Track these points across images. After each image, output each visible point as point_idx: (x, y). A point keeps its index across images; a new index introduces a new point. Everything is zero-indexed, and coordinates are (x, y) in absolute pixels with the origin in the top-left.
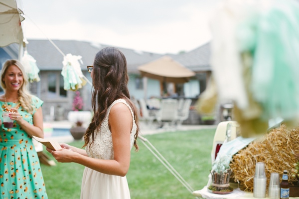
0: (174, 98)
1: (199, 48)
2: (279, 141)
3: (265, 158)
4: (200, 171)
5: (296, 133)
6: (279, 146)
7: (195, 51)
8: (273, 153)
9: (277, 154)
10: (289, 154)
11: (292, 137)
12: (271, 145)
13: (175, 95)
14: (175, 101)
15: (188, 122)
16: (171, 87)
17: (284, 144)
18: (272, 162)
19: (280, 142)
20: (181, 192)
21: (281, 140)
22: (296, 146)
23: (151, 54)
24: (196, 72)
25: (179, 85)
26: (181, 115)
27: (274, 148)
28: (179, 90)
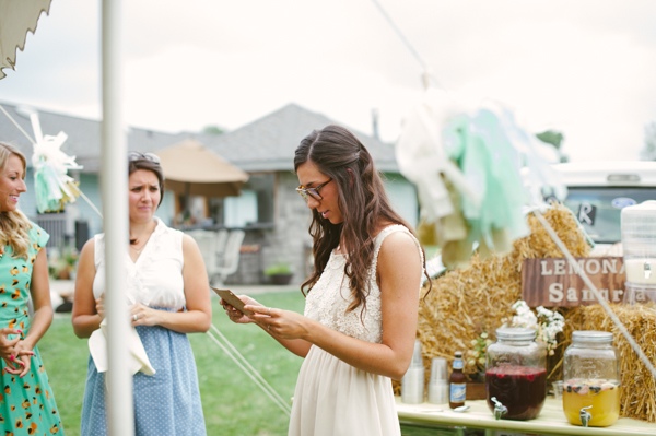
0: (207, 229)
1: (257, 123)
2: (445, 301)
3: (421, 331)
4: (274, 376)
5: (474, 287)
6: (444, 310)
7: (248, 129)
8: (434, 324)
9: (441, 324)
10: (463, 325)
11: (468, 293)
12: (431, 308)
13: (209, 222)
14: (211, 235)
15: (235, 279)
16: (198, 205)
17: (455, 307)
18: (433, 339)
19: (446, 304)
20: (244, 416)
21: (448, 299)
22: (474, 310)
23: (150, 133)
24: (250, 173)
25: (215, 201)
26: (222, 264)
27: (436, 315)
28: (215, 212)
